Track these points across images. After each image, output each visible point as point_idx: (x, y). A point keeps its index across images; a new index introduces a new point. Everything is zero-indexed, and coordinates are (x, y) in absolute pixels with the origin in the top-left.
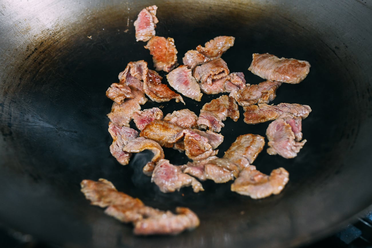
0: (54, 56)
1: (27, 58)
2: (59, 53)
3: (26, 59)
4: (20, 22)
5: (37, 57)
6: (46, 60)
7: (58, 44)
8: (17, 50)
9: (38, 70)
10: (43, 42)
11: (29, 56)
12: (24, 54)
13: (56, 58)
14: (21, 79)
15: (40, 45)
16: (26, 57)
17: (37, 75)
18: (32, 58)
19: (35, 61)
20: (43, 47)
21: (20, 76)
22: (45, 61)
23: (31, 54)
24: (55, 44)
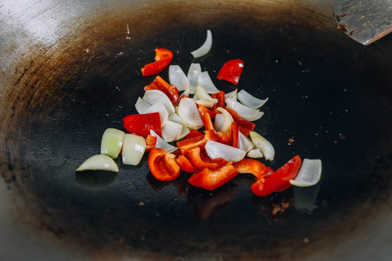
0: (48, 77)
1: (18, 82)
2: (53, 72)
3: (16, 84)
4: (3, 40)
5: (28, 80)
6: (40, 82)
7: (50, 61)
8: (4, 73)
9: (33, 96)
10: (33, 61)
11: (19, 80)
12: (13, 78)
13: (50, 78)
14: (13, 108)
15: (30, 65)
16: (16, 81)
17: (32, 102)
18: (22, 81)
19: (27, 84)
20: (34, 66)
21: (11, 104)
22: (38, 84)
23: (21, 77)
24: (47, 62)
